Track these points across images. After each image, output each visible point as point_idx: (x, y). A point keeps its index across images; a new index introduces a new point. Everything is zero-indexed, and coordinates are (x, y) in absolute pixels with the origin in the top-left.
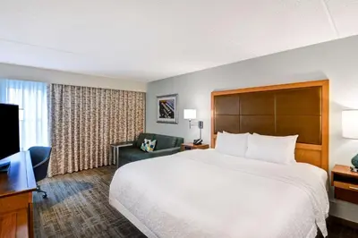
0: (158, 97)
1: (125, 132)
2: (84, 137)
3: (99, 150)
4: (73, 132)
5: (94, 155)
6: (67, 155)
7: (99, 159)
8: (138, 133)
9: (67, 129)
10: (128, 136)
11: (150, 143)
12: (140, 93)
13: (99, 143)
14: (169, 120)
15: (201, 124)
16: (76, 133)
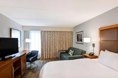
0: (76, 33)
1: (65, 46)
2: (51, 48)
3: (56, 52)
4: (47, 46)
5: (54, 54)
6: (46, 53)
7: (56, 55)
8: (69, 47)
9: (46, 45)
10: (66, 48)
11: (72, 52)
12: (70, 32)
13: (56, 50)
14: (80, 42)
15: (94, 45)
16: (48, 46)
